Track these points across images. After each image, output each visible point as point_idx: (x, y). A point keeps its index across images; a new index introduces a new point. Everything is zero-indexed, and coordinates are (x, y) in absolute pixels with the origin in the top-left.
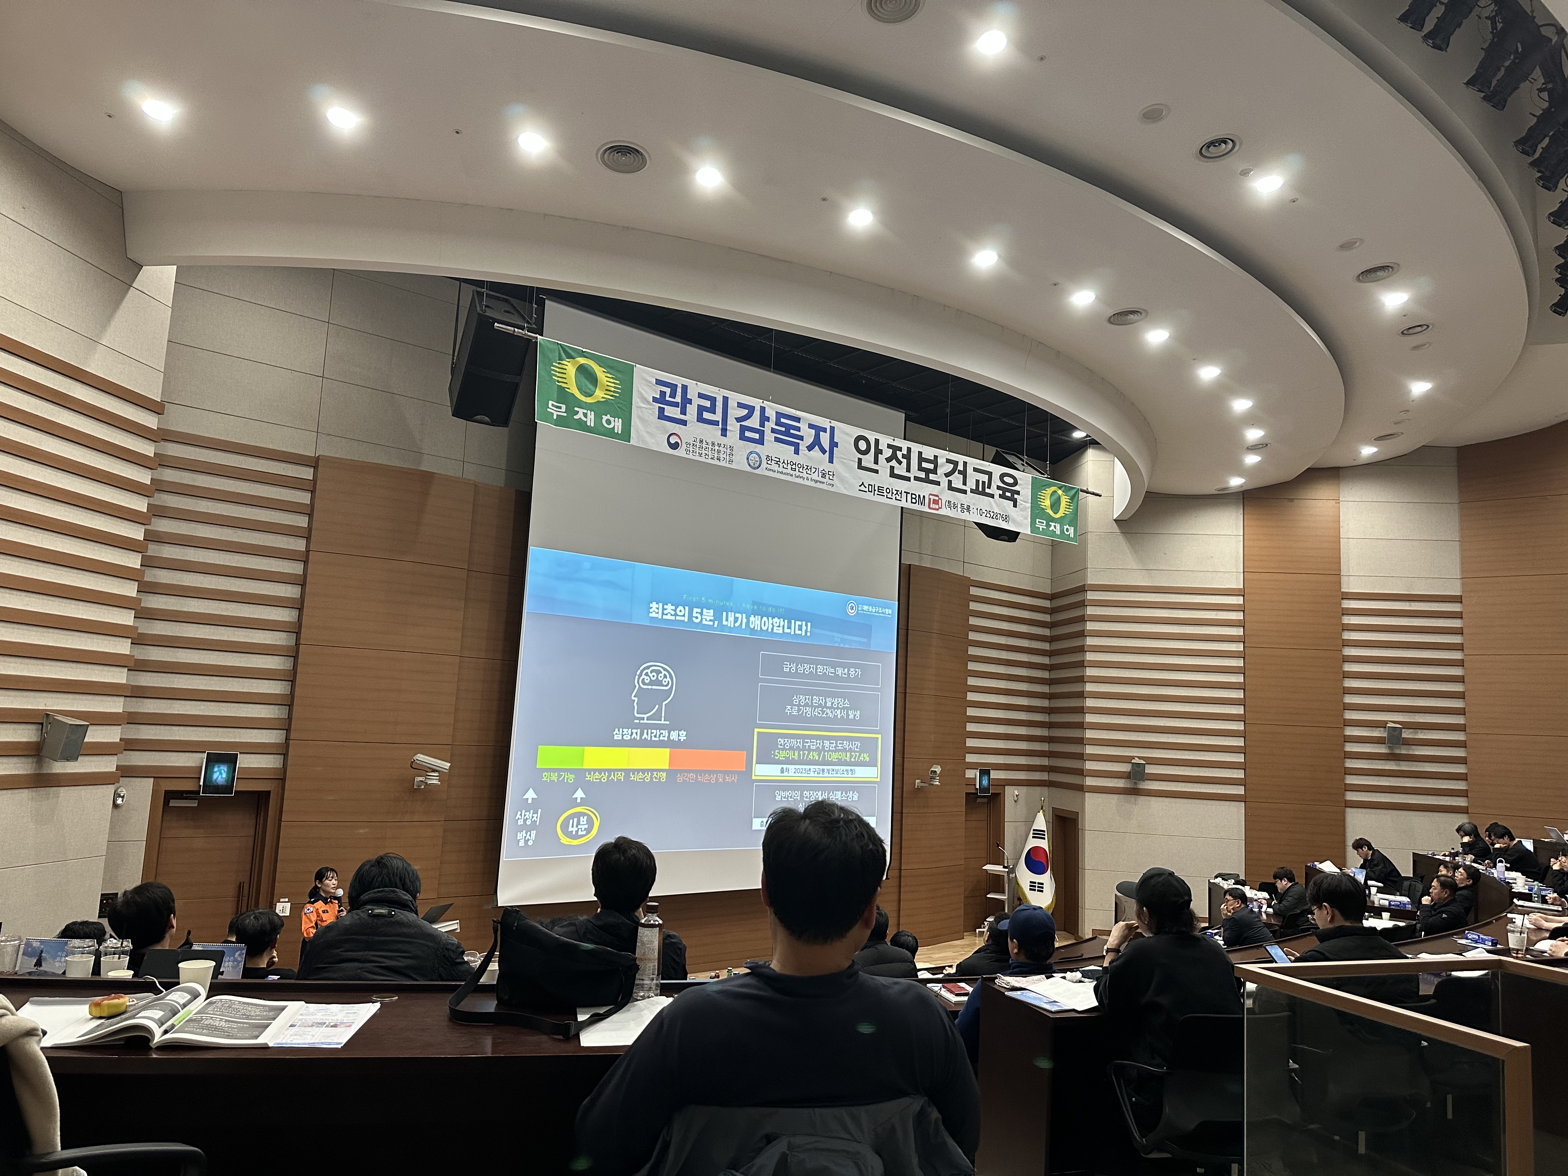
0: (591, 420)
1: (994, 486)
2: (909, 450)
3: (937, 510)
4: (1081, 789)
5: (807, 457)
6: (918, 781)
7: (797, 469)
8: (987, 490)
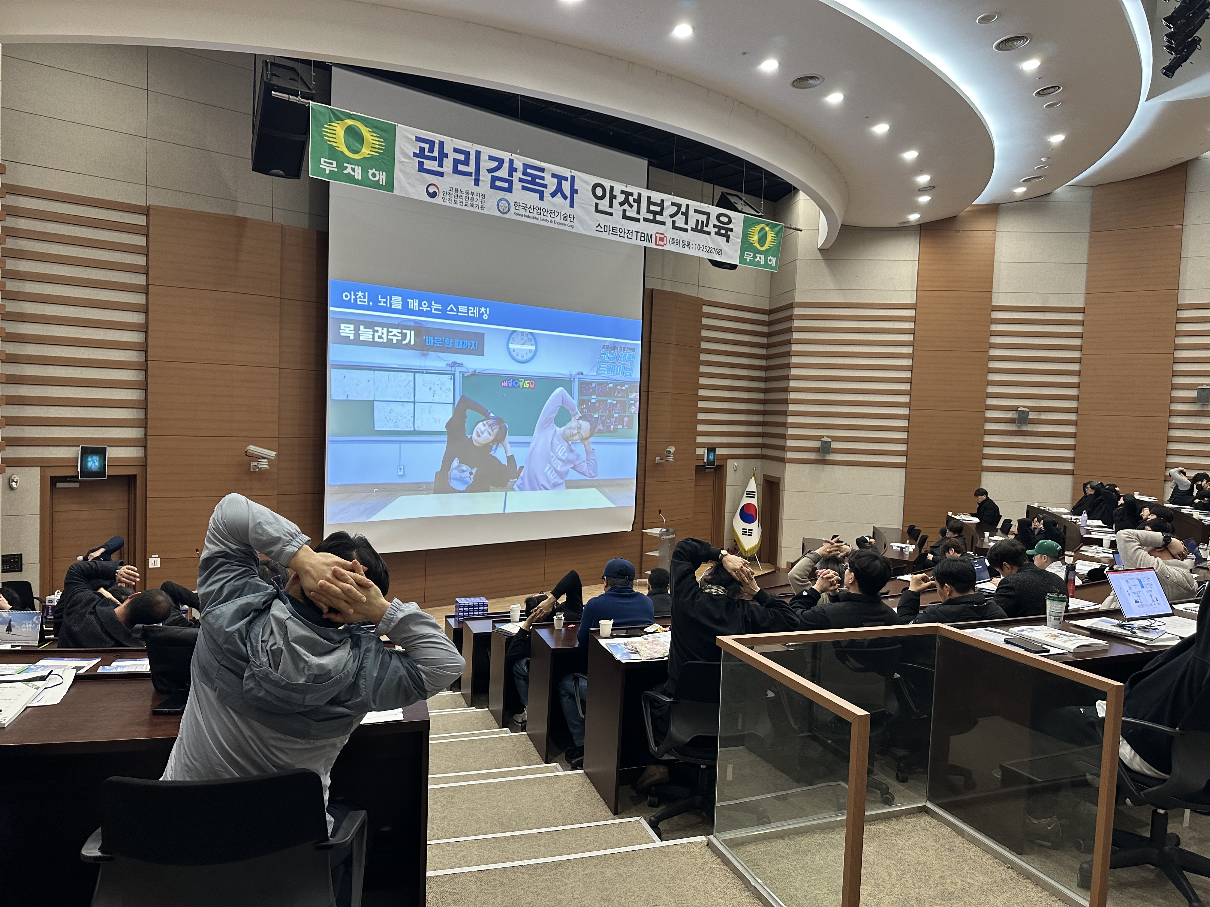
0: (358, 174)
1: (711, 225)
2: (640, 195)
3: (663, 246)
4: (782, 460)
5: (549, 202)
6: (657, 458)
7: (542, 213)
8: (705, 229)
